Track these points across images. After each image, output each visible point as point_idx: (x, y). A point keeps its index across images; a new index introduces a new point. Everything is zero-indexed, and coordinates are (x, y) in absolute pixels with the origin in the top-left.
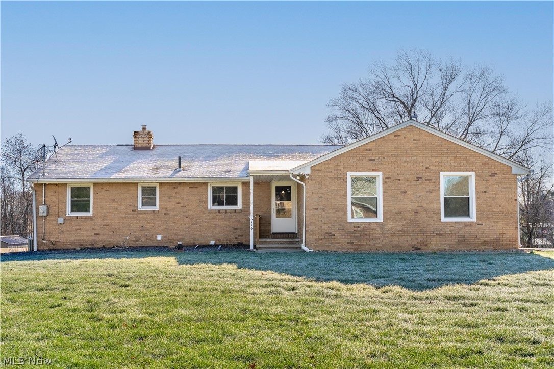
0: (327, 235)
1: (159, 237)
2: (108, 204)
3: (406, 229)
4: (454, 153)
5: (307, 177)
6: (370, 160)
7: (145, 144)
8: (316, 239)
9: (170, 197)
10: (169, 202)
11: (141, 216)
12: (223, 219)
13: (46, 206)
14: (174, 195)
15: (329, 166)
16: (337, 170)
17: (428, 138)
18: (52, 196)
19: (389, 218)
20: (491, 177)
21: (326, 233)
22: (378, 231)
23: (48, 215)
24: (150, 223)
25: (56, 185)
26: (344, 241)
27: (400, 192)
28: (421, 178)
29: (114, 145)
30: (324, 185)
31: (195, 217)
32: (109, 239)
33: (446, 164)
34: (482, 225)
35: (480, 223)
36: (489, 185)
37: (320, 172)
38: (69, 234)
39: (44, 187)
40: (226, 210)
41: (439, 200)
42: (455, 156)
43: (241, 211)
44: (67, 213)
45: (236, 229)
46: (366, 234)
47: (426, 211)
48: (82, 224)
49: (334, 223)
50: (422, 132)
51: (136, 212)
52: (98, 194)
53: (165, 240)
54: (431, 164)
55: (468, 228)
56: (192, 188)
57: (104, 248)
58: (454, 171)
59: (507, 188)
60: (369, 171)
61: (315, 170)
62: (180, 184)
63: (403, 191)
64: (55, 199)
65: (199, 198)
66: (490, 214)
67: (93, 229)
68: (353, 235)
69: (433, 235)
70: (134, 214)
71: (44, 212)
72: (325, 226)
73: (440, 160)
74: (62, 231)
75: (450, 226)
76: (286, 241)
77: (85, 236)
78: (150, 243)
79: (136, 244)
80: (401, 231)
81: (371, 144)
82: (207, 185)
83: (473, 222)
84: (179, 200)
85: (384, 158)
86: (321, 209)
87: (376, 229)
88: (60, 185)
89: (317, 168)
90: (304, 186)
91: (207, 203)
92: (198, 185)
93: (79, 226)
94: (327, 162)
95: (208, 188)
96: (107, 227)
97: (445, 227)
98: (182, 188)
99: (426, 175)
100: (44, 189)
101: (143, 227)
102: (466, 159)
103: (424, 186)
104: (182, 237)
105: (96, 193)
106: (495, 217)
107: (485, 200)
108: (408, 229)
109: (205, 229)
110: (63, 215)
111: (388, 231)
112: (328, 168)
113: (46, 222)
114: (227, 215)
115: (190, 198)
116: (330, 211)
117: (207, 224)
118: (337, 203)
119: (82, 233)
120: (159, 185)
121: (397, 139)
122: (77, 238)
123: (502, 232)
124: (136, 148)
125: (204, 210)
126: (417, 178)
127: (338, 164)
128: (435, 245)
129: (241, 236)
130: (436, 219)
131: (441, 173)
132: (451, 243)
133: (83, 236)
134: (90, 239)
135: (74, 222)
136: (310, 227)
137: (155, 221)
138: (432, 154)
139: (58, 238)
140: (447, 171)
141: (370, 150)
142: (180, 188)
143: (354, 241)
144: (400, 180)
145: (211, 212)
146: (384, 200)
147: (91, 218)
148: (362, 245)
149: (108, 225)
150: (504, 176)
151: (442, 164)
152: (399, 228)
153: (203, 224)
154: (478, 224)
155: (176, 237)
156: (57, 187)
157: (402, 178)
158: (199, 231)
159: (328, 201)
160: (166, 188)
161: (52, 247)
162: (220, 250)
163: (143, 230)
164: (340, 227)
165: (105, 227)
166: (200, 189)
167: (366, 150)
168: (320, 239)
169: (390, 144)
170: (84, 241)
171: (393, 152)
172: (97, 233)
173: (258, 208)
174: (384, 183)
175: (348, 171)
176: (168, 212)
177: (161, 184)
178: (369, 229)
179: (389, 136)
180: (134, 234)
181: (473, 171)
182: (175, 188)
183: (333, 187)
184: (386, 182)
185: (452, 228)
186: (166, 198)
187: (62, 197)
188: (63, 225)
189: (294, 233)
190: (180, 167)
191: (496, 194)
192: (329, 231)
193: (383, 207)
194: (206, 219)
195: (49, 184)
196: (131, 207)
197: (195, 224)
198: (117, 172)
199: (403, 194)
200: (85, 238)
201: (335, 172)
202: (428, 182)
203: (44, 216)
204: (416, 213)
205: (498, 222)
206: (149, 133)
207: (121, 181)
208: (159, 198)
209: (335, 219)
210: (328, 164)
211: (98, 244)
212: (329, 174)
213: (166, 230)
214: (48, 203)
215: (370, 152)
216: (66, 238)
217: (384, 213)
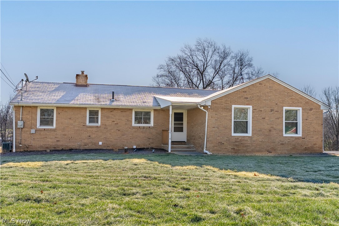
0: (220, 144)
1: (100, 143)
2: (66, 121)
3: (264, 140)
4: (291, 96)
5: (209, 107)
6: (245, 98)
7: (83, 83)
8: (213, 146)
9: (108, 117)
10: (108, 120)
11: (88, 129)
12: (141, 132)
13: (22, 122)
14: (111, 116)
15: (222, 101)
16: (226, 103)
17: (277, 86)
18: (27, 114)
19: (255, 134)
20: (310, 111)
21: (219, 142)
22: (248, 141)
23: (24, 128)
24: (94, 134)
25: (30, 107)
26: (230, 147)
27: (261, 118)
28: (273, 110)
29: (61, 83)
30: (219, 112)
31: (124, 131)
32: (67, 144)
33: (287, 102)
34: (305, 138)
35: (303, 137)
36: (309, 116)
37: (216, 104)
38: (38, 141)
39: (21, 108)
40: (144, 127)
41: (283, 123)
42: (291, 97)
43: (153, 128)
44: (37, 127)
45: (150, 139)
46: (242, 143)
47: (275, 130)
48: (48, 134)
49: (224, 136)
50: (274, 82)
51: (85, 127)
52: (59, 114)
53: (104, 145)
54: (278, 102)
55: (297, 140)
56: (123, 112)
57: (62, 150)
58: (291, 106)
59: (318, 117)
60: (244, 105)
61: (214, 103)
62: (115, 109)
63: (263, 117)
64: (29, 117)
65: (127, 118)
66: (308, 132)
67: (56, 137)
68: (234, 144)
69: (279, 144)
70: (84, 128)
71: (21, 126)
72: (219, 138)
73: (283, 100)
74: (33, 139)
75: (288, 139)
76: (185, 147)
77: (50, 142)
78: (94, 147)
79: (85, 148)
80: (261, 142)
81: (246, 88)
82: (132, 110)
83: (300, 137)
84: (114, 120)
85: (253, 97)
86: (216, 127)
87: (247, 140)
88: (33, 108)
89: (215, 102)
90: (207, 113)
91: (132, 122)
92: (127, 110)
93: (46, 135)
94: (221, 98)
95: (132, 112)
96: (65, 136)
97: (286, 139)
98: (116, 111)
99: (276, 109)
100: (21, 109)
101: (90, 136)
102: (297, 99)
103: (275, 115)
104: (115, 143)
105: (58, 114)
106: (311, 134)
107: (306, 124)
108: (266, 140)
109: (130, 139)
110: (35, 127)
111: (254, 141)
112: (221, 102)
113: (22, 132)
114: (144, 130)
115: (121, 118)
116: (222, 129)
117: (131, 135)
118: (226, 124)
119: (48, 140)
120: (101, 110)
121: (261, 86)
122: (44, 143)
123: (314, 143)
124: (77, 85)
125: (130, 126)
126: (271, 110)
127: (227, 100)
128: (280, 150)
129: (152, 143)
130: (280, 135)
131: (284, 107)
132: (289, 149)
133: (48, 142)
134: (53, 144)
135: (42, 133)
136: (210, 139)
137: (98, 133)
138: (279, 96)
139: (31, 143)
140: (287, 106)
141: (245, 92)
142: (115, 112)
143: (235, 148)
144: (261, 111)
145: (134, 128)
146: (252, 123)
147: (54, 130)
148: (240, 150)
149: (66, 135)
150: (317, 110)
151: (285, 102)
152: (260, 140)
153: (129, 135)
154: (303, 138)
155: (111, 143)
156: (31, 108)
157: (263, 110)
158: (127, 140)
159: (221, 122)
160: (106, 111)
161: (26, 149)
162: (154, 153)
163: (90, 139)
164: (227, 139)
165: (64, 136)
166: (128, 113)
167: (243, 92)
168: (215, 146)
169: (256, 89)
170: (49, 145)
171: (258, 94)
172: (58, 140)
173: (164, 126)
174: (253, 112)
175: (233, 104)
176: (107, 127)
177: (102, 109)
178: (244, 140)
179: (256, 84)
180: (84, 141)
181: (300, 107)
182: (111, 111)
183: (224, 114)
184: (254, 112)
185: (289, 140)
186: (106, 118)
187: (34, 116)
188: (34, 135)
189: (184, 142)
190: (113, 98)
191: (312, 121)
192: (221, 141)
193: (252, 127)
194: (131, 132)
195: (26, 107)
196: (82, 123)
197: (124, 135)
198: (72, 100)
199: (263, 119)
200: (50, 143)
201: (225, 105)
202: (277, 112)
203: (21, 128)
204: (270, 131)
205: (313, 137)
206: (86, 76)
207: (77, 106)
208: (101, 118)
209: (225, 134)
210: (221, 99)
211: (59, 148)
212: (222, 106)
213: (105, 138)
214: (24, 119)
215: (246, 93)
216: (36, 143)
217: (252, 130)
